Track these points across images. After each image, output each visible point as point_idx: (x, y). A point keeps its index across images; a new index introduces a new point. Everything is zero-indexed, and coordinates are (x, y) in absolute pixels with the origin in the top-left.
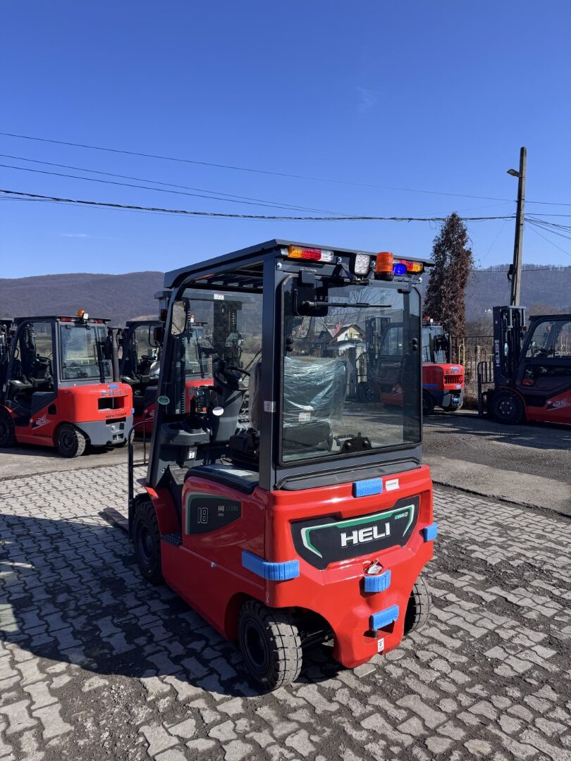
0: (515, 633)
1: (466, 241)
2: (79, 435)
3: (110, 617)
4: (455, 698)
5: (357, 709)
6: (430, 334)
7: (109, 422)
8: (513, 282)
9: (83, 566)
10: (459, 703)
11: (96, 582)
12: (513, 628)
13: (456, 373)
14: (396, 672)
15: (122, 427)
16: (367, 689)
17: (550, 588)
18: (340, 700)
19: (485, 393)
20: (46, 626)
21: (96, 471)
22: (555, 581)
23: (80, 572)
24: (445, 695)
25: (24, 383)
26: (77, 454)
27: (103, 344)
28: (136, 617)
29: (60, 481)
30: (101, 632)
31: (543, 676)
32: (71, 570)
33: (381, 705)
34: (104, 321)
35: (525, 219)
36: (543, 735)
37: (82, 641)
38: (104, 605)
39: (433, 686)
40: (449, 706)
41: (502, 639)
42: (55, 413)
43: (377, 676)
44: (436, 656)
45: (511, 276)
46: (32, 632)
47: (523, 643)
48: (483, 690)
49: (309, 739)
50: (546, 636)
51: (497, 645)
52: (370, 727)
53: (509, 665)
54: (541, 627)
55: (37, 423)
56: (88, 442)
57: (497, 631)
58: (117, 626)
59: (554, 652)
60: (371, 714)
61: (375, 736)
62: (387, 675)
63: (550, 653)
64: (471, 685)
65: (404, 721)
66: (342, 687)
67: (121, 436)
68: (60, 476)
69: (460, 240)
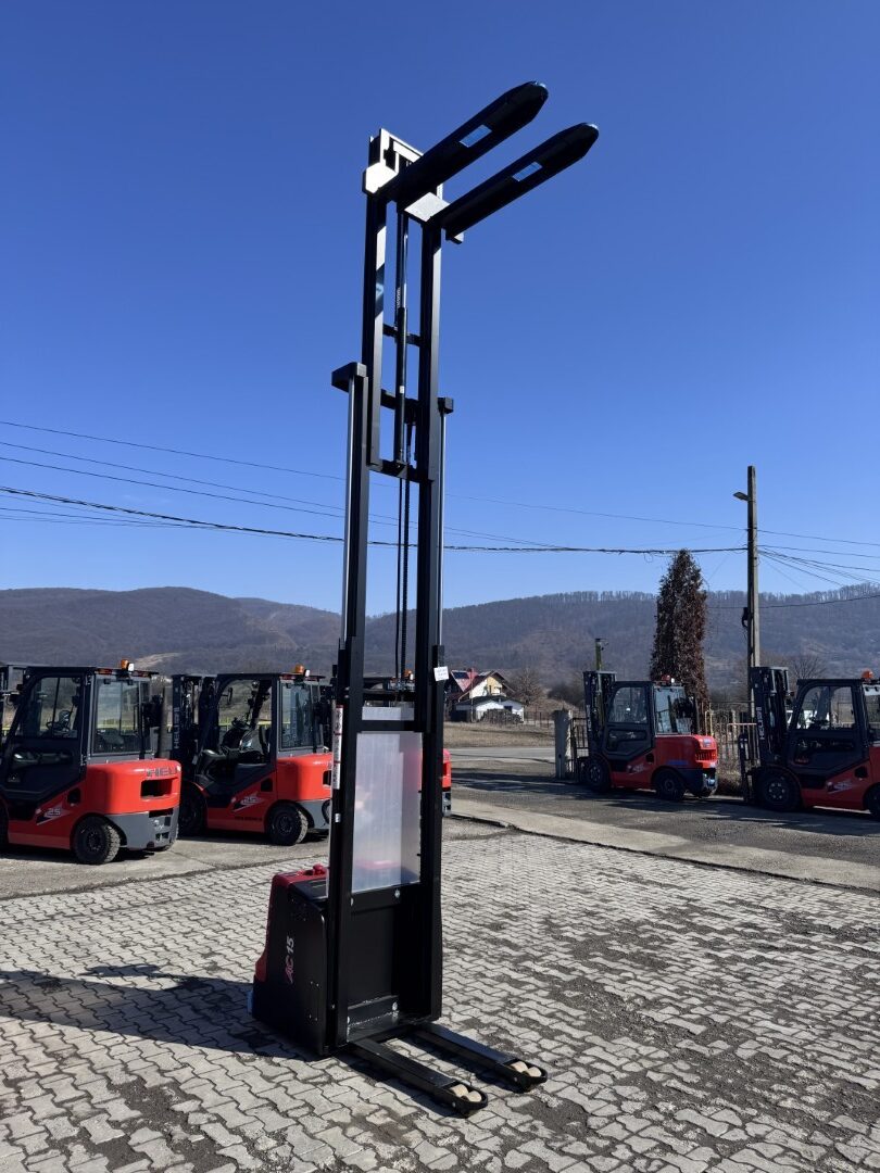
1: (700, 584)
2: (302, 817)
3: (531, 962)
4: (855, 996)
6: (669, 698)
8: (749, 629)
13: (709, 748)
19: (749, 773)
24: (847, 994)
25: (218, 752)
26: (298, 841)
30: (534, 969)
33: (803, 999)
35: (760, 552)
37: (526, 974)
38: (514, 955)
39: (835, 990)
40: (853, 999)
42: (270, 790)
45: (746, 622)
55: (242, 802)
56: (311, 825)
58: (543, 966)
69: (692, 582)
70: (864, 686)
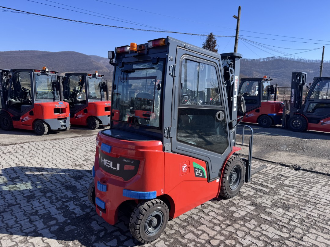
0: (239, 201)
1: (216, 46)
2: (45, 125)
3: (73, 202)
4: (219, 225)
5: (182, 232)
7: (59, 119)
9: (56, 181)
10: (221, 227)
11: (63, 188)
12: (238, 200)
14: (196, 218)
15: (65, 122)
16: (185, 224)
17: (251, 185)
18: (175, 229)
20: (43, 206)
21: (54, 141)
22: (253, 182)
23: (55, 184)
24: (216, 224)
25: (16, 100)
26: (44, 134)
27: (55, 83)
28: (84, 201)
29: (38, 145)
30: (69, 207)
31: (251, 216)
32: (51, 183)
33: (191, 229)
34: (55, 72)
36: (253, 237)
37: (61, 211)
38: (69, 197)
39: (211, 221)
40: (217, 228)
41: (235, 204)
42: (33, 115)
43: (189, 219)
44: (211, 211)
46: (37, 209)
47: (243, 205)
48: (229, 222)
49: (165, 244)
50: (251, 202)
51: (233, 206)
52: (188, 238)
53: (238, 213)
54: (249, 199)
55: (24, 119)
56: (49, 128)
57: (233, 201)
58: (76, 205)
59: (254, 208)
60: (188, 233)
61: (190, 241)
62: (193, 218)
63: (253, 208)
64: (225, 220)
65: (201, 235)
66: (175, 224)
67: (65, 126)
68: (38, 143)
69: (213, 45)
70: (263, 81)
